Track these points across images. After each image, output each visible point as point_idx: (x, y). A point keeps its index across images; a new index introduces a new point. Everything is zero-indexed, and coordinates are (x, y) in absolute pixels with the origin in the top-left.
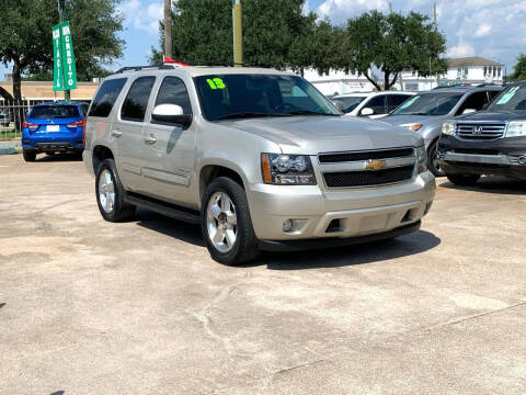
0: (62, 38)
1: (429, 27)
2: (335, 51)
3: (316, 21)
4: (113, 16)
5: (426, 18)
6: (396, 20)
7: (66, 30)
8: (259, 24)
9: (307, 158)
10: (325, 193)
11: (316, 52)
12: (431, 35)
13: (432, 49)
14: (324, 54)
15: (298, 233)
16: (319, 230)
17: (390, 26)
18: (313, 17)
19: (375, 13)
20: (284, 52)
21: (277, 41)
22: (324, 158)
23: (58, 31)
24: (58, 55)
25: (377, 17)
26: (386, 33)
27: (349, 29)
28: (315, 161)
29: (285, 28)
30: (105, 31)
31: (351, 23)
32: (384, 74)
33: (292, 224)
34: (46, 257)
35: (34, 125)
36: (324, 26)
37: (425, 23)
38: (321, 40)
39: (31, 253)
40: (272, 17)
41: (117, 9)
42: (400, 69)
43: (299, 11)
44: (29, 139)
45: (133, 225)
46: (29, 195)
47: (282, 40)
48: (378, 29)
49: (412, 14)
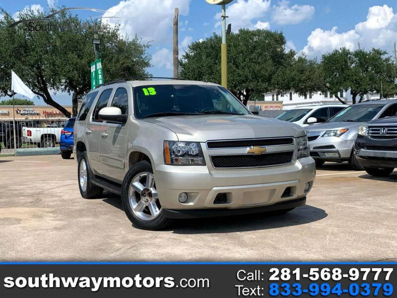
0: (96, 72)
1: (387, 60)
2: (309, 78)
3: (295, 57)
4: (143, 57)
5: (385, 53)
6: (360, 54)
7: (99, 65)
8: (251, 59)
9: (198, 144)
10: (213, 172)
11: (293, 79)
12: (388, 65)
13: (390, 77)
14: (300, 81)
15: (191, 204)
16: (208, 202)
17: (356, 59)
18: (292, 54)
19: (344, 50)
20: (269, 80)
21: (263, 72)
22: (212, 144)
23: (94, 66)
24: (94, 84)
25: (345, 53)
26: (353, 65)
27: (323, 62)
28: (204, 147)
29: (270, 62)
30: (137, 67)
31: (324, 57)
32: (352, 96)
33: (188, 196)
34: (19, 221)
35: (69, 132)
36: (301, 60)
37: (384, 57)
38: (298, 71)
39: (10, 218)
40: (260, 54)
41: (146, 52)
42: (366, 92)
43: (283, 50)
44: (65, 142)
45: (100, 200)
46: (46, 180)
47: (267, 70)
48: (346, 62)
49: (374, 50)
